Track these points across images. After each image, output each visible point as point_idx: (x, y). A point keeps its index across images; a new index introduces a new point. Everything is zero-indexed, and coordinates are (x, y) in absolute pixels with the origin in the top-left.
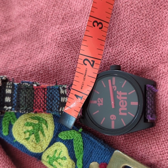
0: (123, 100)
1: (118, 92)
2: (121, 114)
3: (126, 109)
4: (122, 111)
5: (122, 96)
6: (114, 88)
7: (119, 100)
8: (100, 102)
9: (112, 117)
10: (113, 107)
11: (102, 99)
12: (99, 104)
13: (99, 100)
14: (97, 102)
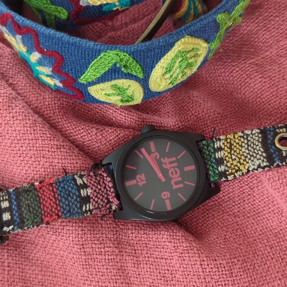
0: (173, 168)
1: (162, 159)
2: (175, 187)
3: (180, 179)
4: (176, 183)
5: (170, 163)
6: (156, 156)
7: (167, 170)
8: (142, 180)
9: (165, 195)
10: (163, 180)
11: (143, 175)
12: (141, 184)
13: (139, 178)
14: (137, 182)
